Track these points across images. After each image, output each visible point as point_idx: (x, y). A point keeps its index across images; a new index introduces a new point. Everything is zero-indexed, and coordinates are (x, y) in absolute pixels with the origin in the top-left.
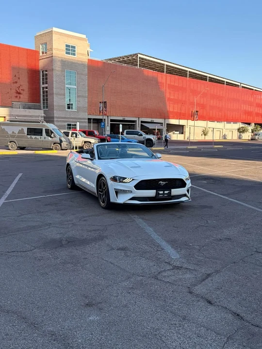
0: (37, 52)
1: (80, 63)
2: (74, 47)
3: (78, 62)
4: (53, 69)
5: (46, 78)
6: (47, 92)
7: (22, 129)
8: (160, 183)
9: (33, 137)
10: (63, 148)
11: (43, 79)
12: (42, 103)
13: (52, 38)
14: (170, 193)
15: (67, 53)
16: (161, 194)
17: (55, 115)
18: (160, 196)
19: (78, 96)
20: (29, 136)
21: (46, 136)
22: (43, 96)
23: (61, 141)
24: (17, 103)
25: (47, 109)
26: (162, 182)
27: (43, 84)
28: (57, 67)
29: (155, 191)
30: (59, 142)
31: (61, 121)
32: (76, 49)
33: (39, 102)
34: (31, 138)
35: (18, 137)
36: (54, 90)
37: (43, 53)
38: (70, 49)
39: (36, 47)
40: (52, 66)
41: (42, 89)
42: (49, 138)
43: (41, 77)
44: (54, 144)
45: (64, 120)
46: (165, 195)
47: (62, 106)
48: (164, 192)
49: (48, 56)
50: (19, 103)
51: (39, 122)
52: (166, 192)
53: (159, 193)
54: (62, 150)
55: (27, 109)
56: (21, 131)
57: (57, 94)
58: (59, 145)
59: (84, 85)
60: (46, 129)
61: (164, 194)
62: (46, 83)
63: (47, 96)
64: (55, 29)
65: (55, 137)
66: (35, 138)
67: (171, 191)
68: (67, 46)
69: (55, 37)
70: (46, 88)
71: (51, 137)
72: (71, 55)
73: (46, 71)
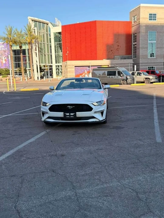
0: (130, 22)
1: (159, 24)
2: (156, 15)
3: (158, 25)
4: (140, 32)
5: (136, 38)
6: (136, 47)
7: (105, 72)
8: (68, 107)
9: (111, 77)
10: (128, 83)
11: (134, 39)
12: (133, 55)
13: (140, 12)
14: (75, 115)
15: (150, 20)
16: (68, 115)
17: (140, 62)
18: (67, 117)
19: (157, 48)
20: (108, 76)
21: (118, 76)
22: (134, 50)
23: (127, 79)
24: (117, 56)
25: (136, 58)
26: (69, 106)
27: (134, 42)
28: (142, 30)
29: (63, 113)
30: (126, 79)
31: (144, 66)
32: (157, 16)
33: (131, 54)
34: (109, 77)
35: (102, 77)
36: (140, 45)
37: (134, 22)
38: (153, 17)
39: (130, 19)
40: (139, 30)
41: (133, 45)
42: (120, 77)
43: (133, 38)
44: (123, 80)
45: (146, 64)
46: (71, 117)
47: (145, 55)
48: (70, 114)
49: (137, 24)
50: (119, 56)
51: (114, 67)
52: (71, 114)
53: (66, 115)
54: (127, 84)
55: (123, 59)
56: (104, 74)
57: (142, 48)
58: (126, 81)
59: (161, 40)
60: (118, 71)
61: (70, 115)
62: (136, 42)
63: (136, 49)
64: (142, 5)
65: (123, 76)
66: (112, 77)
67: (76, 113)
68: (150, 14)
69: (142, 10)
70: (136, 45)
71: (121, 76)
72: (153, 21)
73: (136, 34)
